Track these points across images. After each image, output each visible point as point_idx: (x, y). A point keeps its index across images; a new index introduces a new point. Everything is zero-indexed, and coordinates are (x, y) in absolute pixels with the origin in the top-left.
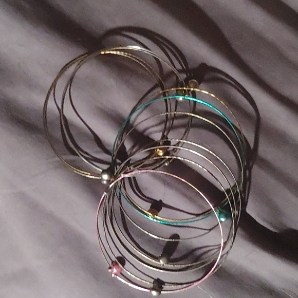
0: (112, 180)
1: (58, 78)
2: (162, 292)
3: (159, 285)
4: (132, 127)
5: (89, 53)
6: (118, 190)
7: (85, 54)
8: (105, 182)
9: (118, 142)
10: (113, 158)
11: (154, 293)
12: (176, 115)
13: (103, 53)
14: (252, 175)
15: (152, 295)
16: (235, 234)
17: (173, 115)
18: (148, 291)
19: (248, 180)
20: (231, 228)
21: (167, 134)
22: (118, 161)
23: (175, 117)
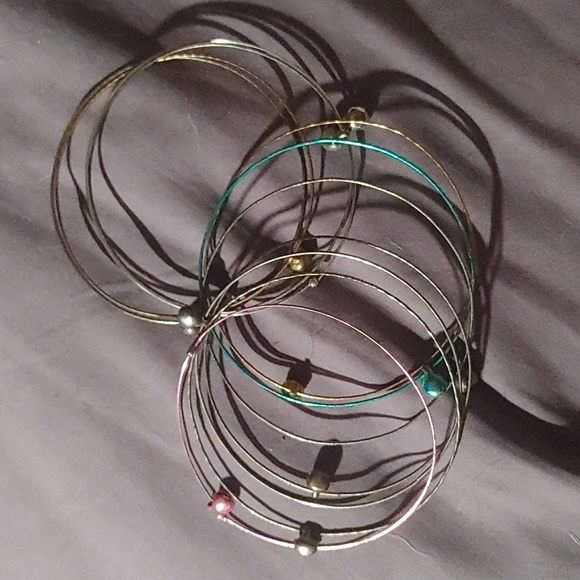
0: (203, 325)
1: (74, 121)
2: (319, 548)
3: (311, 533)
4: (235, 214)
5: (134, 63)
6: (216, 343)
7: (125, 66)
8: (190, 331)
9: (207, 252)
10: (201, 284)
11: (304, 550)
12: (323, 187)
13: (160, 60)
14: (493, 301)
15: (300, 554)
16: (462, 425)
17: (317, 187)
18: (292, 546)
19: (483, 311)
20: (453, 414)
21: (308, 226)
22: (212, 288)
23: (322, 191)
